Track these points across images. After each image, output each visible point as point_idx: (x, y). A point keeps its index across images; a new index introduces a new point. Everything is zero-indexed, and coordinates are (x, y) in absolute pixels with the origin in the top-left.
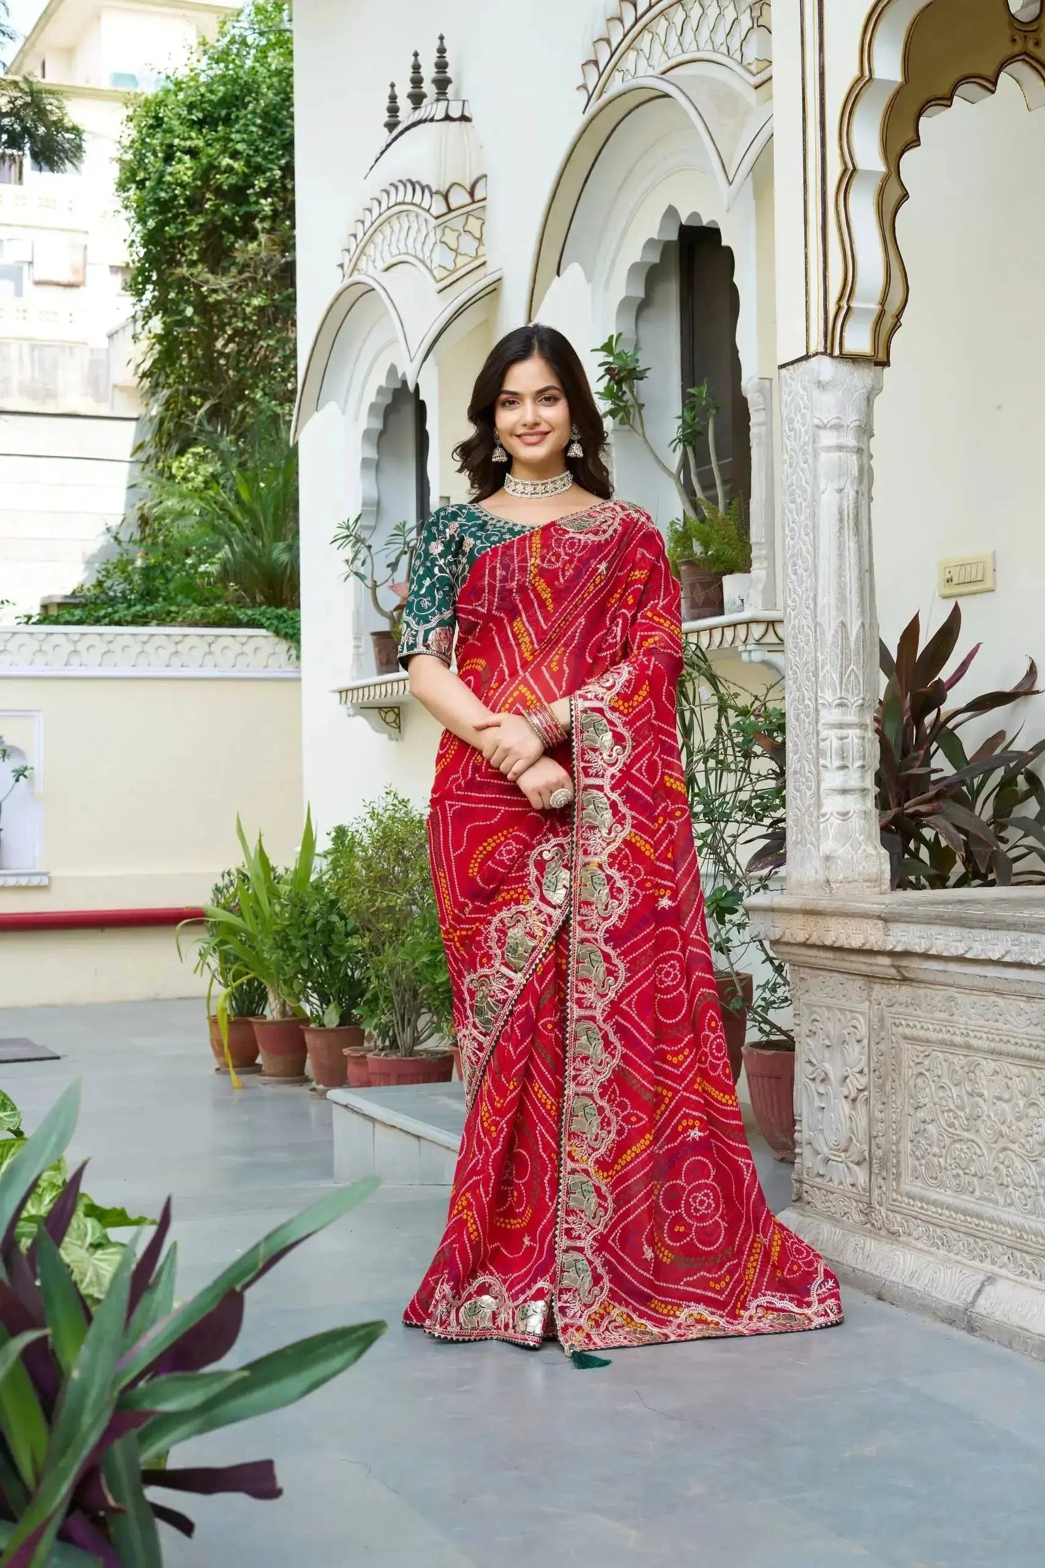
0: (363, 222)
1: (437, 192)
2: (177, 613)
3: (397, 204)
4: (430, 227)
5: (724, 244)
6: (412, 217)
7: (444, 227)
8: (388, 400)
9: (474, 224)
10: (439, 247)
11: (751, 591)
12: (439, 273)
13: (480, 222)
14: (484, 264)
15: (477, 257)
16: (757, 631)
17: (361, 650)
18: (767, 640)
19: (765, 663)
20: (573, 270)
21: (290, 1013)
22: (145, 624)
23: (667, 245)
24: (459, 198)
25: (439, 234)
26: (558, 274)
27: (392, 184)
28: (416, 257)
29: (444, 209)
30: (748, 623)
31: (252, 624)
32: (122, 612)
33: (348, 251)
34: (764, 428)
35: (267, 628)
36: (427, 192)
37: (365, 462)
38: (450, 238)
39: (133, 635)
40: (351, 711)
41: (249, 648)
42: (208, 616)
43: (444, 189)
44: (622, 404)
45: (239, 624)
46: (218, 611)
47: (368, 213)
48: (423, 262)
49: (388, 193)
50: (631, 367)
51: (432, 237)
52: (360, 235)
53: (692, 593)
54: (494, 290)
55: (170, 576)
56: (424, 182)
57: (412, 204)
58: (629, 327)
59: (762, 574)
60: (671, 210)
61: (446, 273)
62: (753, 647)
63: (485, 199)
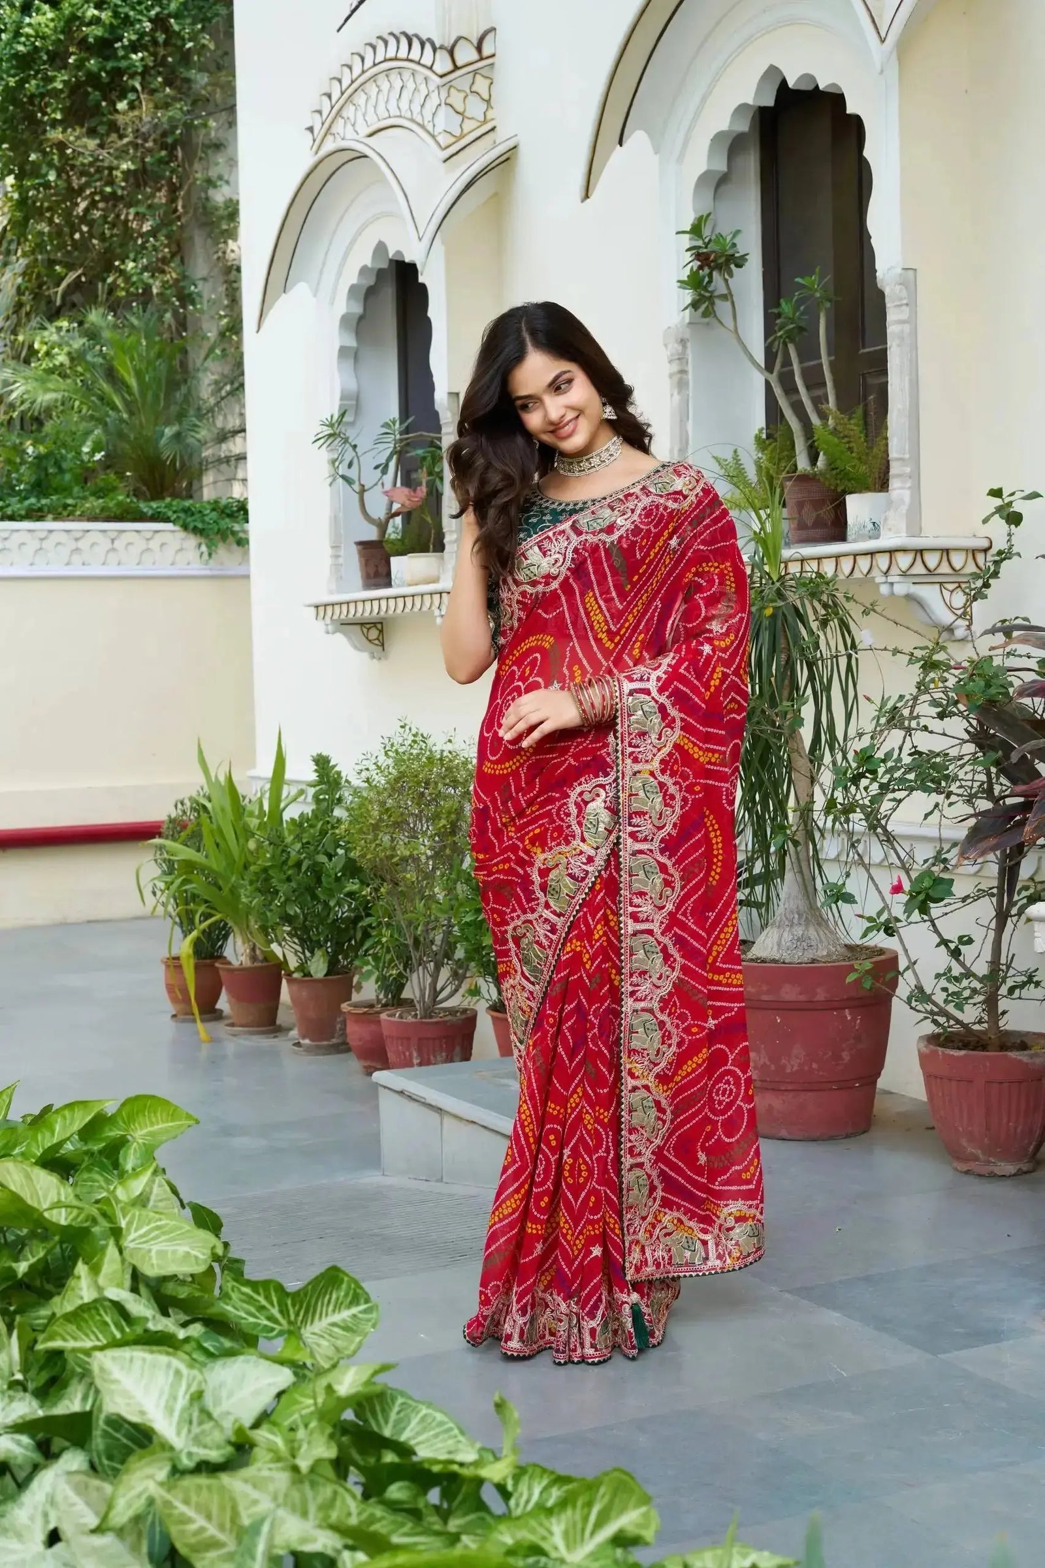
0: (340, 81)
1: (442, 47)
2: (75, 506)
3: (385, 60)
4: (432, 87)
5: (848, 112)
6: (407, 75)
7: (449, 86)
8: (371, 281)
9: (481, 85)
10: (443, 109)
11: (891, 514)
12: (444, 140)
13: (488, 81)
14: (493, 129)
15: (485, 122)
16: (904, 561)
17: (341, 560)
18: (914, 571)
19: (909, 597)
20: (637, 139)
21: (260, 957)
22: (40, 518)
23: (762, 111)
24: (465, 54)
25: (444, 94)
26: (621, 143)
27: (379, 37)
28: (412, 120)
29: (450, 67)
30: (891, 552)
31: (156, 517)
32: (15, 505)
33: (320, 112)
34: (906, 328)
35: (174, 522)
36: (428, 47)
37: (343, 351)
38: (456, 99)
39: (29, 531)
40: (330, 628)
41: (154, 544)
42: (109, 509)
43: (448, 43)
44: (707, 294)
45: (141, 517)
46: (119, 504)
47: (346, 70)
48: (422, 126)
49: (374, 48)
50: (730, 252)
51: (434, 100)
52: (336, 95)
53: (799, 512)
54: (508, 159)
55: (65, 465)
56: (424, 38)
57: (408, 60)
58: (707, 205)
59: (906, 495)
60: (773, 70)
61: (453, 140)
62: (897, 579)
63: (493, 55)
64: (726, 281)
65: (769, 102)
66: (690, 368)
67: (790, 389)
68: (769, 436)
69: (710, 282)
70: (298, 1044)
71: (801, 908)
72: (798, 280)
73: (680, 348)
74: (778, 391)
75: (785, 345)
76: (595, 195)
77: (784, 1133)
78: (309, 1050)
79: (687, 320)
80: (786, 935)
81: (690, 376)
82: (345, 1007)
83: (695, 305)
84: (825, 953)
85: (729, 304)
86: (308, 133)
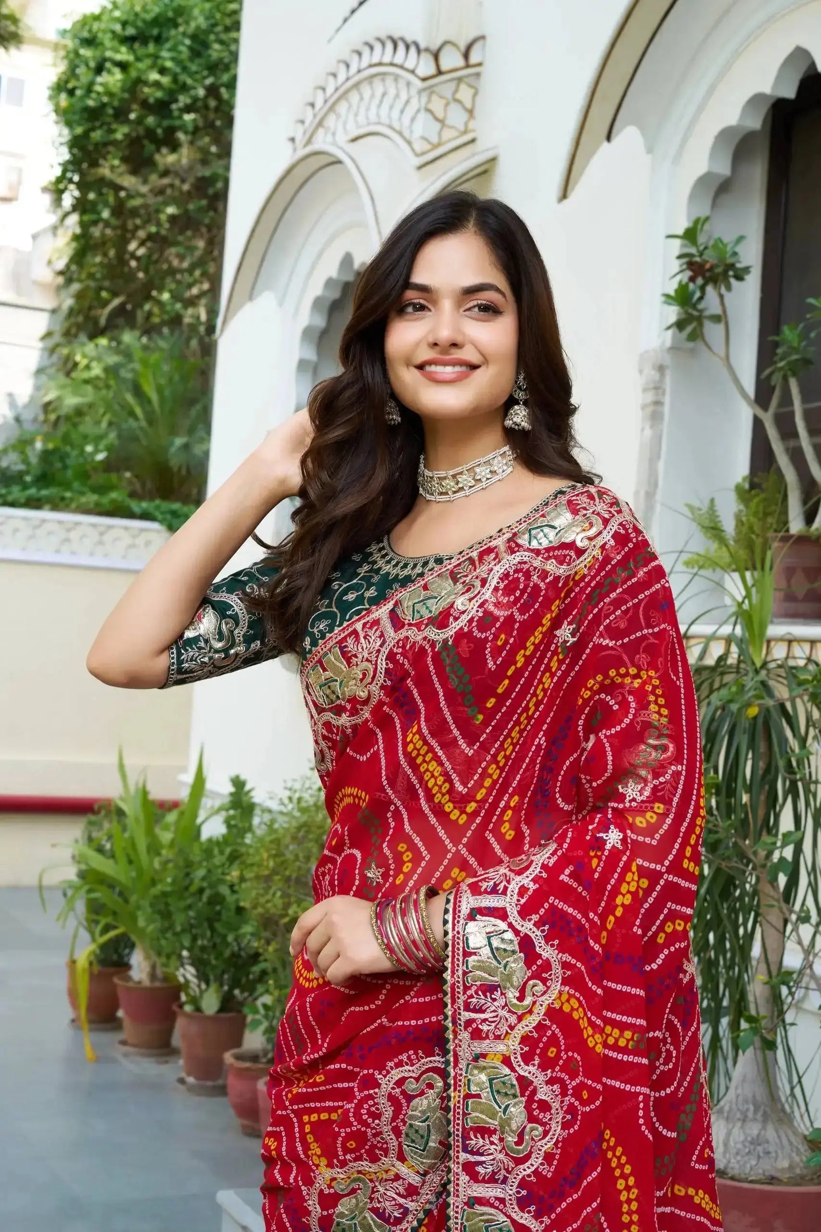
0: (324, 89)
1: (427, 50)
2: (72, 499)
3: (371, 66)
4: (413, 92)
6: (389, 81)
7: (430, 90)
8: (336, 294)
9: (465, 94)
10: (422, 116)
12: (419, 146)
13: (472, 91)
14: (473, 141)
15: (465, 132)
20: (632, 134)
21: (160, 978)
22: (38, 508)
23: (777, 105)
24: (452, 59)
25: (424, 99)
26: (609, 138)
27: (366, 43)
28: (391, 127)
29: (432, 70)
31: (145, 516)
32: (16, 492)
33: (303, 122)
35: (161, 522)
36: (413, 50)
37: (302, 364)
38: (437, 105)
39: (25, 518)
41: (140, 541)
42: (102, 505)
43: (434, 47)
45: (131, 515)
46: (113, 501)
47: (331, 78)
48: (400, 133)
49: (359, 54)
50: (730, 261)
51: (414, 104)
52: (319, 103)
53: (789, 581)
54: (485, 172)
55: (68, 462)
56: (409, 39)
57: (392, 64)
58: (704, 210)
60: (800, 54)
61: (429, 147)
64: (721, 297)
65: (790, 92)
66: (667, 400)
67: (788, 432)
68: (753, 486)
69: (701, 298)
70: (182, 1081)
71: (759, 1098)
72: (811, 300)
73: (656, 375)
74: (772, 433)
75: (785, 379)
76: (573, 196)
78: (191, 1089)
79: (668, 344)
80: (736, 1131)
81: (666, 409)
82: (228, 1057)
83: (680, 325)
85: (721, 327)
86: (290, 144)
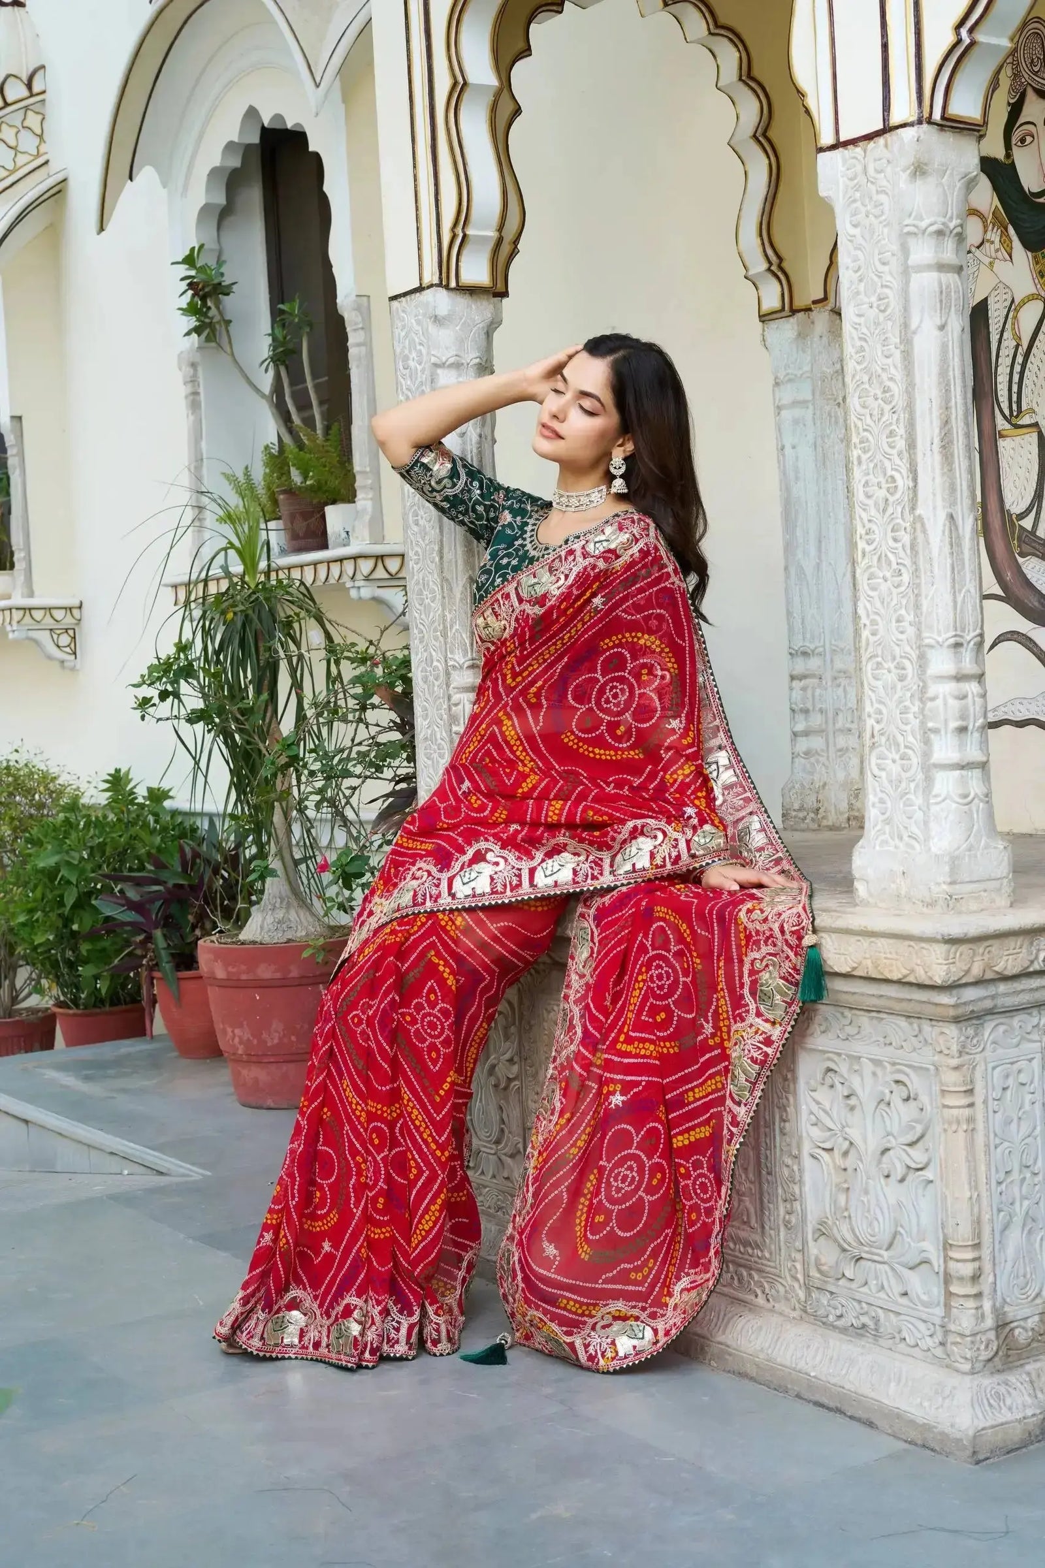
5: (311, 149)
7: (1, 122)
9: (33, 120)
11: (357, 523)
13: (40, 117)
14: (47, 162)
15: (38, 155)
16: (366, 566)
18: (377, 575)
19: (377, 600)
20: (146, 175)
23: (248, 147)
24: (16, 91)
26: (131, 178)
29: (1, 103)
30: (355, 558)
34: (363, 349)
38: (8, 135)
44: (207, 320)
50: (216, 281)
53: (292, 523)
54: (59, 192)
58: (210, 236)
59: (368, 505)
60: (252, 111)
61: (7, 173)
62: (362, 583)
63: (44, 92)
64: (219, 308)
66: (201, 390)
69: (207, 310)
71: (282, 892)
72: (280, 306)
73: (192, 371)
74: (273, 411)
75: (277, 367)
76: (110, 227)
77: (270, 1103)
79: (196, 345)
80: (269, 918)
81: (202, 397)
83: (197, 330)
84: (304, 933)
85: (224, 330)
